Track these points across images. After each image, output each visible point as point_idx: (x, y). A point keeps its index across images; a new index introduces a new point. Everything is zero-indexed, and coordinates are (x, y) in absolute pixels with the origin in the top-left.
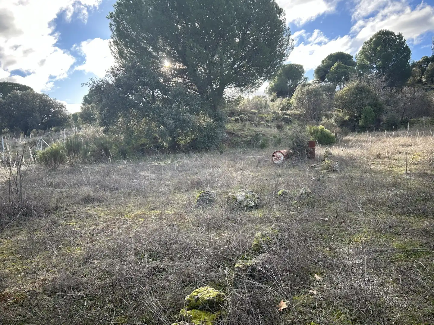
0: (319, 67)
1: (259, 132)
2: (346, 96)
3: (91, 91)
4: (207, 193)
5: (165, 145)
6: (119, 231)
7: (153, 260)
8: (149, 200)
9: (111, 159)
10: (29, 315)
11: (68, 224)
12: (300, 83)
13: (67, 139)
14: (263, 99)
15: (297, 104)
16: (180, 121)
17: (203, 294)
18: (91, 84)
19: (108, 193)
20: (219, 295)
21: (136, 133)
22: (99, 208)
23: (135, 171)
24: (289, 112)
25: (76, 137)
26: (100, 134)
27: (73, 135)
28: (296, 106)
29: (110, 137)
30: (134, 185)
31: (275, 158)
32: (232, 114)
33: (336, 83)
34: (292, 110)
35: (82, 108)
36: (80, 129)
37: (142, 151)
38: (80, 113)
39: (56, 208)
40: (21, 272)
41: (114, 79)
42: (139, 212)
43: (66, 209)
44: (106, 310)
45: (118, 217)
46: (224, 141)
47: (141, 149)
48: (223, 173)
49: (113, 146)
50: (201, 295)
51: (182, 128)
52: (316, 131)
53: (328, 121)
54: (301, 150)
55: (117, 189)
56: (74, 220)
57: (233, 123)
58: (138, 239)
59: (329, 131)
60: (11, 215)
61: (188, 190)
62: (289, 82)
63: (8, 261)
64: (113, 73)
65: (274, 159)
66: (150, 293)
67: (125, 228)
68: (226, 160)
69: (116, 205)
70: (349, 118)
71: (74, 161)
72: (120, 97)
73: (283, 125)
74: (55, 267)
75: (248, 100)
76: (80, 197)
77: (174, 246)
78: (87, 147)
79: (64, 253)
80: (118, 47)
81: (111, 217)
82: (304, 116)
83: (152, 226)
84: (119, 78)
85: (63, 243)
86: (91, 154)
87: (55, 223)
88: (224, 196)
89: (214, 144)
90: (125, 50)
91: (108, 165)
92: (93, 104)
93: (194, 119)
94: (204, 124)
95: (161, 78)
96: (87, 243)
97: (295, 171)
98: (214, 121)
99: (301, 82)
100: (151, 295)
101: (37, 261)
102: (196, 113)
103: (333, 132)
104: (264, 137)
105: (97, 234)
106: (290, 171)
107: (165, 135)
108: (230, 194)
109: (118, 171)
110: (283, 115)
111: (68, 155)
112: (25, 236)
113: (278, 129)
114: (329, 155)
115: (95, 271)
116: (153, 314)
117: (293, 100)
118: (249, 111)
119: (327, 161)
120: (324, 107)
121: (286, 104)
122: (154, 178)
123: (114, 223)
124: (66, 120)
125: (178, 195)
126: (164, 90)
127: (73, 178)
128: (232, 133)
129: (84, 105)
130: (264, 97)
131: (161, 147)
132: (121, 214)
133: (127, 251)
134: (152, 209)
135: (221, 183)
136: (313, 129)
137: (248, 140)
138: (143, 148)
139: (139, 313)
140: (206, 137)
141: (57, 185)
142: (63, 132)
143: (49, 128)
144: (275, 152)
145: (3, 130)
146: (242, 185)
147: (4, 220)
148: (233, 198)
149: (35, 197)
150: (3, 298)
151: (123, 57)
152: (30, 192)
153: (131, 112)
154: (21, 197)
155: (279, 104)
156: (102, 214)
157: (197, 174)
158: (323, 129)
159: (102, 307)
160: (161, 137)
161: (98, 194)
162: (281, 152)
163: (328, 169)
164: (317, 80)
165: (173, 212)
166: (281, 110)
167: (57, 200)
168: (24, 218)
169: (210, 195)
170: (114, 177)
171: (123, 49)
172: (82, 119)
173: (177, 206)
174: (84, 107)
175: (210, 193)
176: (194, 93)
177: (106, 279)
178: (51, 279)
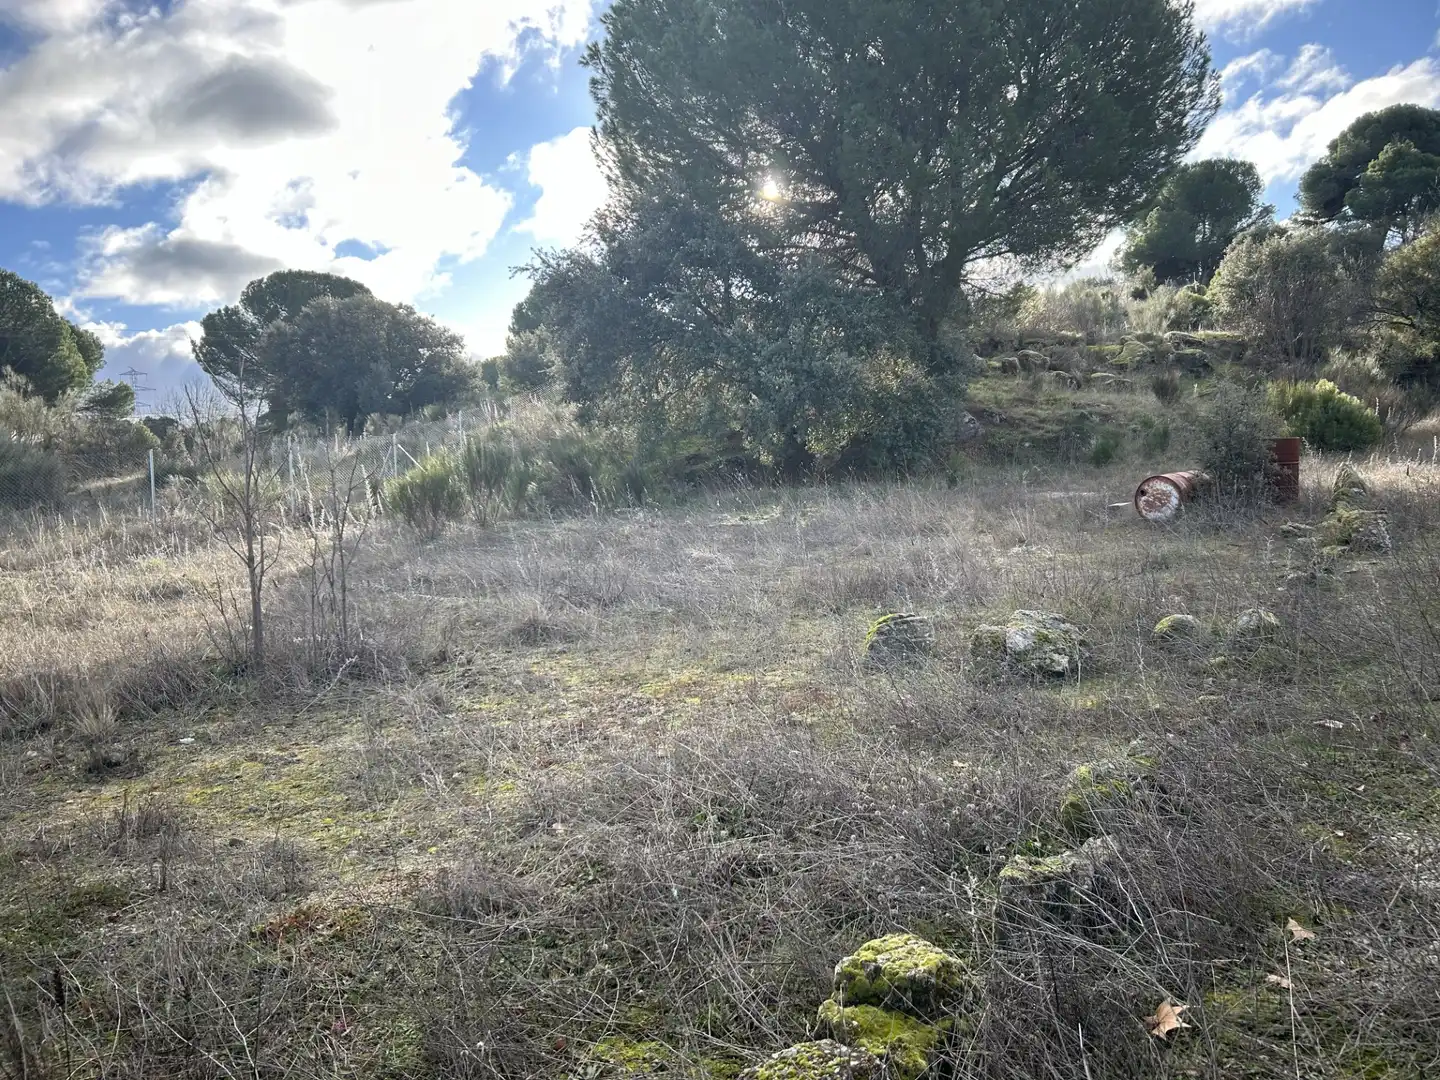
0: (1317, 166)
1: (1088, 409)
2: (1429, 266)
3: (538, 291)
4: (900, 621)
5: (765, 457)
6: (628, 736)
7: (732, 834)
8: (714, 639)
9: (600, 507)
10: (375, 976)
11: (477, 706)
12: (1243, 229)
13: (469, 444)
14: (1105, 289)
15: (1232, 303)
16: (814, 377)
17: (895, 956)
18: (536, 270)
19: (590, 614)
20: (947, 966)
21: (673, 417)
22: (565, 661)
23: (671, 543)
24: (1200, 334)
25: (495, 436)
26: (565, 425)
27: (484, 430)
28: (1229, 314)
29: (593, 436)
30: (668, 590)
31: (1147, 501)
32: (992, 346)
33: (1383, 219)
34: (1211, 326)
35: (510, 345)
36: (506, 409)
37: (690, 477)
38: (504, 359)
39: (442, 658)
40: (350, 847)
41: (606, 248)
42: (685, 677)
43: (469, 662)
44: (594, 980)
45: (621, 691)
46: (961, 443)
47: (688, 470)
48: (959, 554)
49: (604, 465)
50: (888, 960)
51: (820, 403)
52: (1305, 402)
53: (1350, 365)
54: (1244, 473)
55: (618, 600)
56: (493, 695)
57: (994, 377)
58: (684, 765)
59: (1356, 401)
60: (319, 676)
61: (838, 609)
62: (1200, 228)
63: (314, 813)
64: (602, 230)
65: (1141, 504)
66: (725, 939)
67: (646, 726)
68: (968, 505)
69: (615, 650)
70: (1435, 349)
71: (488, 510)
72: (625, 306)
73: (1178, 382)
74: (442, 836)
75: (1050, 298)
76: (511, 625)
77: (797, 794)
78: (526, 466)
79: (468, 796)
80: (617, 145)
81: (601, 690)
82: (1259, 346)
83: (728, 723)
84: (620, 245)
85: (464, 764)
86: (538, 488)
87: (440, 704)
88: (962, 633)
89: (925, 451)
90: (640, 153)
91: (591, 524)
92: (542, 330)
93: (863, 369)
94: (894, 384)
95: (752, 237)
96: (533, 768)
97: (1222, 548)
98: (929, 373)
99: (1249, 226)
100: (728, 947)
101: (392, 818)
102: (868, 347)
103: (1371, 404)
104: (1107, 426)
105: (562, 740)
106: (1201, 549)
107: (764, 426)
108: (984, 627)
109: (619, 543)
110: (1177, 347)
111: (472, 492)
112: (358, 740)
113: (1157, 393)
114: (1352, 491)
115: (558, 857)
116: (734, 1007)
117: (1218, 290)
118: (1053, 335)
119: (1343, 511)
120: (1338, 312)
121: (1191, 306)
122: (730, 568)
123: (612, 708)
124: (466, 383)
125: (807, 624)
126: (763, 276)
127: (489, 564)
128: (991, 415)
129: (516, 333)
130: (1110, 282)
131: (751, 466)
132: (631, 680)
133: (653, 801)
134: (726, 669)
135: (951, 586)
136: (1293, 396)
137: (1050, 435)
138: (694, 468)
139: (692, 999)
140: (901, 430)
141: (443, 586)
142: (454, 421)
143: (416, 409)
144: (1148, 480)
145: (290, 417)
146: (1027, 596)
147: (300, 689)
148: (994, 642)
149: (382, 622)
150: (304, 922)
151: (633, 177)
152: (369, 605)
153: (659, 355)
154: (345, 621)
155: (1164, 305)
156: (574, 680)
157: (868, 554)
158: (1332, 392)
159: (579, 972)
160: (751, 432)
161: (563, 617)
162: (1168, 480)
163: (1347, 542)
164: (1312, 215)
165: (791, 681)
166: (1171, 327)
167: (444, 632)
168: (352, 684)
169: (913, 630)
170: (609, 562)
171: (633, 152)
172: (510, 377)
173: (803, 660)
174: (516, 340)
175: (913, 621)
176: (860, 282)
177: (590, 884)
178: (433, 873)
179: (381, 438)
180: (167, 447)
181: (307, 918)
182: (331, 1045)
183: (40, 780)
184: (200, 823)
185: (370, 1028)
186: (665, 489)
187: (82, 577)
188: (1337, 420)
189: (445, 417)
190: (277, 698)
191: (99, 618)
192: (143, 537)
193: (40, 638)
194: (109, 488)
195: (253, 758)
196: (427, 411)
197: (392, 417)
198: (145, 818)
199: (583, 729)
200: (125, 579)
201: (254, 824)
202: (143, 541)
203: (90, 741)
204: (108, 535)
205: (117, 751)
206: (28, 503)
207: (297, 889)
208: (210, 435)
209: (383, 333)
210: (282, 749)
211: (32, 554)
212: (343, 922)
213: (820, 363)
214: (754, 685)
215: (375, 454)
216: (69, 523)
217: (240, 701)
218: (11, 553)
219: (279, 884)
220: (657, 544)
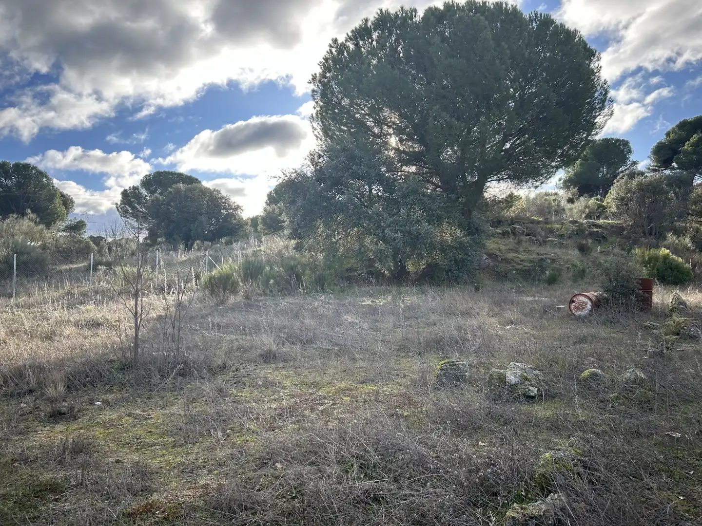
0: (660, 143)
1: (545, 256)
4: (453, 364)
8: (357, 365)
9: (303, 292)
11: (240, 394)
13: (243, 258)
15: (618, 208)
16: (412, 234)
19: (297, 348)
21: (341, 249)
22: (284, 372)
23: (338, 314)
24: (601, 221)
25: (255, 254)
26: (290, 251)
27: (250, 251)
28: (615, 212)
29: (303, 257)
30: (335, 337)
31: (575, 306)
32: (498, 222)
33: (693, 170)
34: (606, 218)
35: (265, 210)
36: (262, 242)
37: (349, 279)
38: (262, 217)
39: (224, 367)
40: (174, 467)
41: (314, 169)
42: (342, 385)
43: (237, 370)
45: (311, 391)
46: (482, 269)
47: (347, 275)
48: (481, 328)
49: (308, 272)
51: (414, 247)
52: (653, 260)
53: (677, 241)
54: (625, 295)
55: (310, 342)
56: (247, 389)
57: (498, 238)
59: (680, 260)
60: (164, 374)
61: (420, 353)
62: (601, 170)
63: (158, 447)
64: (312, 161)
65: (572, 307)
67: (322, 411)
68: (485, 302)
69: (308, 368)
71: (250, 291)
72: (321, 196)
73: (590, 245)
74: (220, 465)
75: (528, 200)
76: (259, 352)
78: (271, 271)
81: (300, 389)
82: (630, 229)
84: (320, 167)
85: (232, 426)
86: (275, 282)
87: (221, 392)
89: (464, 272)
91: (299, 300)
92: (281, 205)
93: (435, 231)
94: (449, 240)
95: (383, 166)
96: (267, 431)
97: (614, 333)
98: (467, 235)
99: (625, 170)
101: (195, 453)
102: (438, 221)
103: (687, 262)
104: (554, 265)
105: (281, 416)
106: (604, 332)
107: (386, 257)
108: (494, 370)
109: (312, 311)
110: (590, 227)
111: (243, 282)
112: (181, 408)
113: (579, 251)
114: (680, 307)
115: (278, 482)
117: (610, 200)
118: (528, 219)
119: (676, 318)
120: (670, 215)
121: (596, 207)
122: (367, 328)
123: (306, 400)
124: (242, 227)
125: (404, 361)
126: (388, 185)
127: (249, 319)
128: (497, 256)
129: (268, 205)
130: (556, 194)
131: (378, 275)
132: (316, 385)
134: (363, 383)
135: (477, 345)
136: (648, 255)
137: (526, 268)
138: (350, 274)
140: (453, 262)
141: (226, 329)
142: (236, 246)
143: (219, 239)
144: (576, 295)
145: (159, 239)
146: (517, 355)
147: (154, 380)
148: (499, 378)
149: (196, 346)
150: (150, 509)
152: (190, 336)
153: (336, 220)
154: (178, 346)
155: (583, 208)
156: (288, 383)
157: (435, 324)
158: (668, 254)
160: (380, 260)
161: (285, 349)
162: (586, 296)
163: (678, 334)
164: (657, 166)
165: (396, 392)
166: (586, 217)
167: (226, 355)
168: (180, 379)
169: (459, 369)
170: (307, 321)
172: (264, 226)
173: (403, 380)
174: (268, 208)
175: (458, 364)
176: (435, 189)
177: (293, 498)
178: (215, 486)
179: (200, 253)
180: (100, 251)
181: (152, 507)
183: (26, 420)
184: (102, 449)
186: (335, 284)
187: (56, 315)
188: (671, 269)
189: (232, 244)
190: (143, 383)
191: (61, 335)
192: (84, 294)
193: (32, 344)
194: (71, 269)
195: (129, 415)
196: (223, 240)
197: (206, 243)
198: (76, 444)
199: (292, 410)
200: (74, 316)
201: (128, 451)
202: (85, 297)
203: (52, 401)
204: (69, 293)
205: (64, 406)
206: (32, 275)
207: (147, 490)
208: (120, 245)
209: (205, 202)
210: (144, 411)
211: (32, 300)
212: (169, 511)
213: (414, 228)
214: (377, 392)
215: (197, 260)
216: (50, 285)
217: (125, 384)
218: (22, 300)
219: (138, 487)
220: (330, 313)
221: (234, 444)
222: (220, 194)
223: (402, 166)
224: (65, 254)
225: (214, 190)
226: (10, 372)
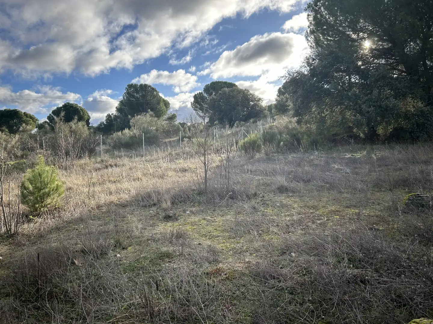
3: (286, 83)
4: (418, 196)
5: (362, 135)
8: (344, 196)
9: (303, 150)
10: (238, 293)
11: (266, 211)
13: (264, 130)
16: (382, 108)
18: (287, 77)
19: (301, 185)
21: (329, 121)
22: (293, 199)
23: (328, 163)
25: (271, 128)
26: (293, 124)
27: (267, 126)
29: (302, 128)
30: (327, 178)
35: (276, 100)
36: (274, 120)
37: (334, 141)
38: (275, 105)
39: (255, 195)
40: (230, 250)
41: (309, 69)
42: (333, 208)
43: (263, 197)
44: (307, 309)
45: (311, 211)
47: (333, 139)
49: (305, 137)
51: (383, 116)
55: (309, 181)
56: (270, 208)
58: (336, 239)
60: (222, 197)
61: (390, 189)
63: (220, 238)
64: (308, 63)
67: (320, 224)
69: (309, 197)
71: (268, 150)
72: (314, 86)
74: (257, 251)
76: (276, 186)
78: (280, 137)
80: (314, 36)
81: (304, 210)
84: (314, 67)
85: (263, 229)
86: (284, 144)
87: (255, 209)
89: (425, 133)
90: (322, 37)
91: (300, 155)
92: (287, 95)
93: (401, 104)
94: (412, 110)
95: (360, 62)
96: (284, 233)
101: (242, 243)
102: (403, 97)
105: (293, 225)
107: (362, 125)
109: (309, 162)
111: (264, 144)
112: (232, 217)
115: (293, 264)
122: (349, 172)
123: (308, 217)
124: (263, 112)
125: (378, 194)
127: (270, 167)
129: (278, 96)
131: (356, 138)
132: (315, 208)
134: (347, 207)
138: (335, 138)
140: (415, 126)
141: (255, 173)
142: (260, 123)
143: (248, 120)
145: (215, 122)
147: (217, 201)
149: (238, 182)
150: (218, 272)
151: (319, 45)
152: (235, 177)
153: (325, 101)
154: (229, 182)
156: (296, 206)
157: (402, 170)
159: (301, 304)
160: (357, 127)
161: (292, 185)
165: (373, 214)
167: (256, 187)
168: (230, 200)
169: (423, 199)
170: (306, 168)
171: (319, 37)
172: (276, 110)
173: (378, 207)
174: (278, 99)
175: (423, 196)
176: (400, 74)
177: (304, 275)
178: (254, 263)
179: (238, 129)
180: (184, 131)
181: (219, 271)
182: (226, 311)
183: (153, 219)
184: (191, 237)
185: (237, 309)
186: (325, 145)
187: (164, 165)
189: (257, 122)
190: (211, 202)
191: (167, 176)
192: (178, 154)
193: (154, 181)
194: (170, 141)
195: (204, 219)
196: (252, 120)
197: (242, 123)
198: (178, 233)
199: (300, 222)
200: (173, 166)
201: (204, 239)
202: (178, 156)
203: (165, 210)
204: (170, 154)
205: (171, 213)
206: (152, 145)
207: (216, 261)
208: (195, 127)
209: (240, 98)
210: (211, 218)
211: (152, 158)
212: (229, 274)
213: (384, 103)
214: (359, 213)
215: (237, 133)
216: (161, 150)
217: (201, 202)
218: (148, 158)
219: (211, 259)
220: (322, 163)
221: (264, 239)
222: (249, 92)
223: (373, 60)
224: (168, 133)
225: (246, 90)
226: (144, 194)
